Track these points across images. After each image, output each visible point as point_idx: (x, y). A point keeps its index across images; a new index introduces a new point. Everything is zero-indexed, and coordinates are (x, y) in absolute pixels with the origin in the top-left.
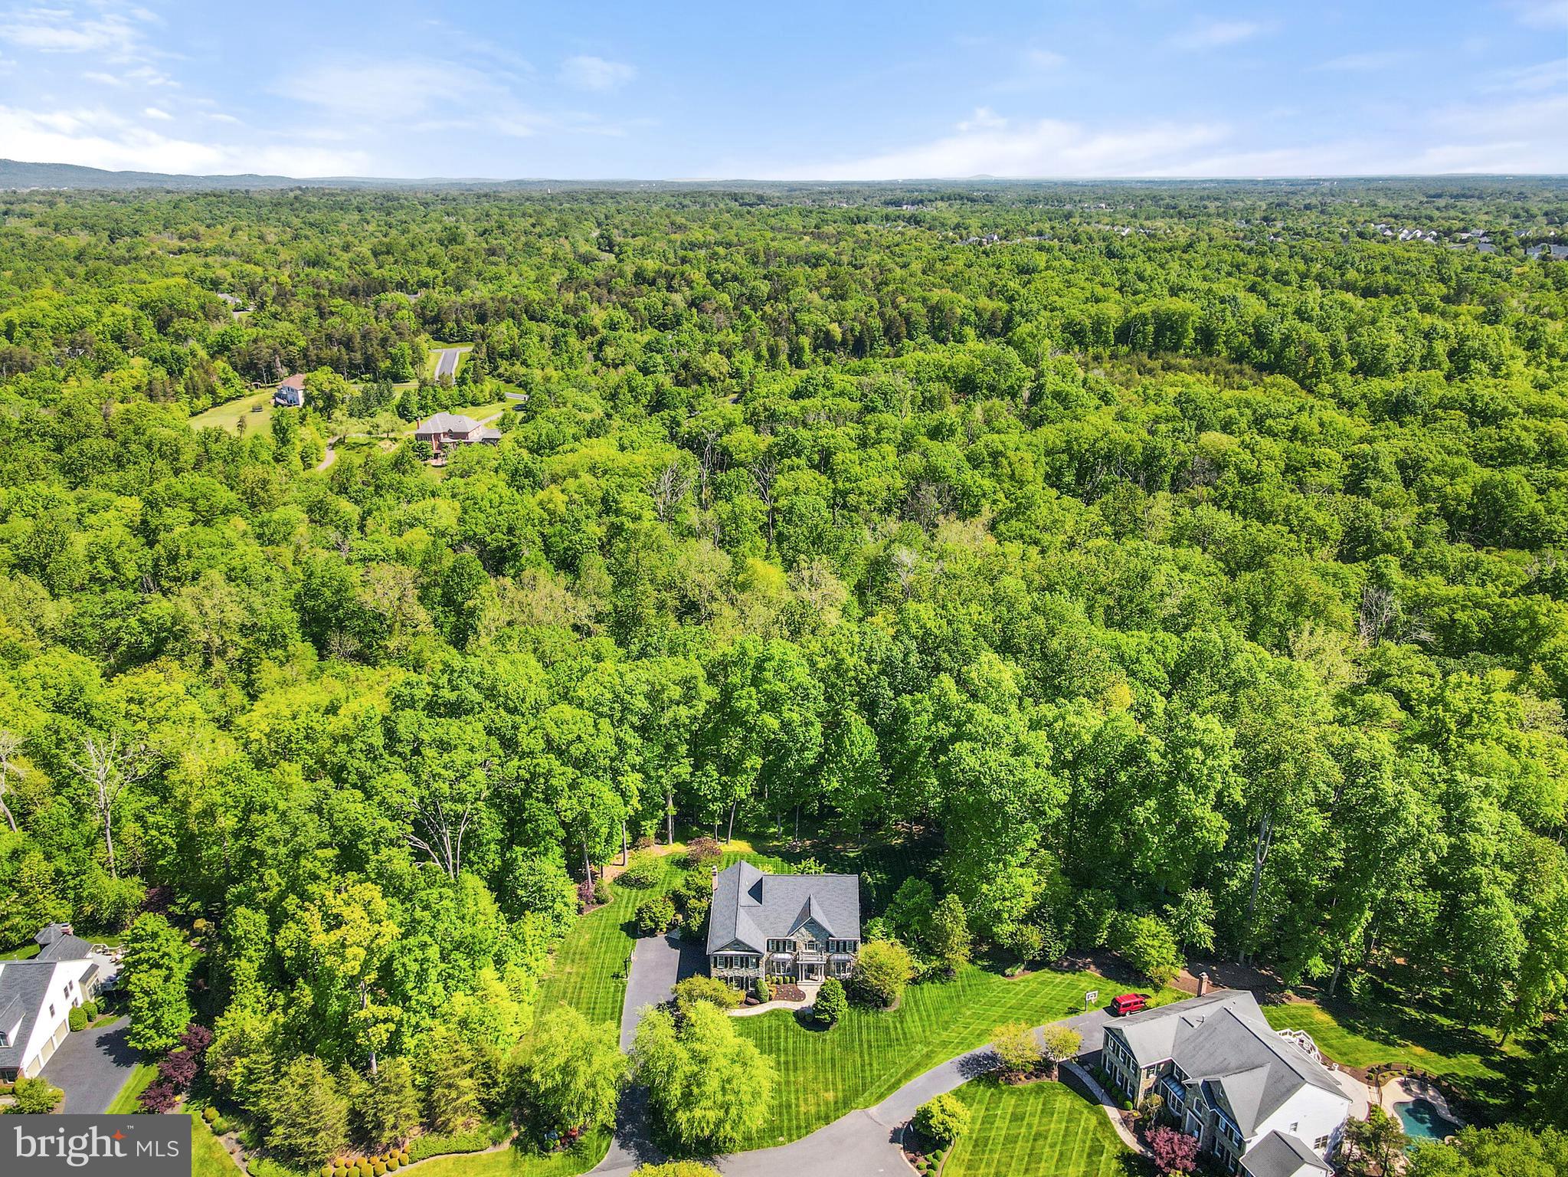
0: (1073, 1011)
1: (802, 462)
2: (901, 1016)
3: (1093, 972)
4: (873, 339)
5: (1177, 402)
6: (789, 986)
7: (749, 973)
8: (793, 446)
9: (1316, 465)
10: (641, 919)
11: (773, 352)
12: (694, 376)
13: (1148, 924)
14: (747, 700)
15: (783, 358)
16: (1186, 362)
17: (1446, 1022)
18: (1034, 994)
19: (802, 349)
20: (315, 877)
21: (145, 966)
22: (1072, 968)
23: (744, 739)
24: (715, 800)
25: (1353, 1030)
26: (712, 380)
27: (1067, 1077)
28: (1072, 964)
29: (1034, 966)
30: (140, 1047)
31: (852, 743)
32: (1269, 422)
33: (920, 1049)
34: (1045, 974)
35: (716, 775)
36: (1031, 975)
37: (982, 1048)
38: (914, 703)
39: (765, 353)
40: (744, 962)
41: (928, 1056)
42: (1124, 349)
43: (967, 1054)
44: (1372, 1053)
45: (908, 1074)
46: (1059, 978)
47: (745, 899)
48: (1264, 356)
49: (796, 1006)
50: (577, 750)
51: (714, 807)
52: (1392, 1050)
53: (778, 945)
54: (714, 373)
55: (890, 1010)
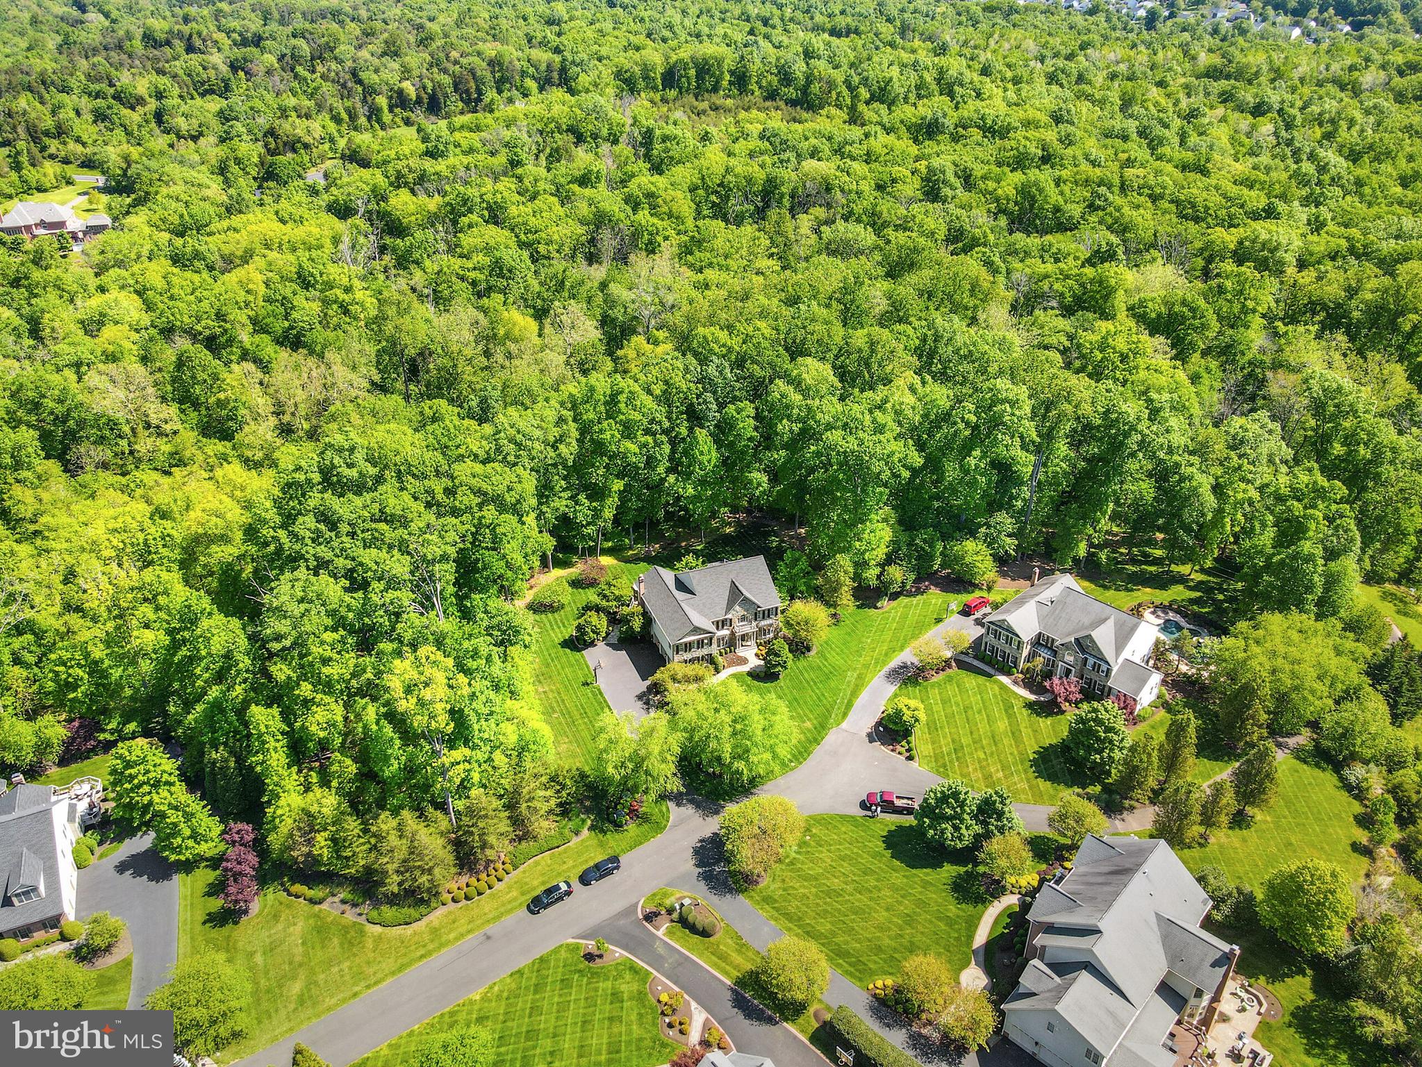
0: (939, 620)
1: (474, 217)
2: (821, 654)
3: (934, 591)
4: (446, 96)
5: (762, 137)
6: (731, 656)
7: (705, 651)
8: (465, 204)
9: (894, 181)
10: (584, 634)
11: (353, 116)
12: (285, 144)
13: (970, 545)
14: (609, 433)
15: (363, 120)
16: (729, 102)
17: (1153, 569)
18: (904, 617)
19: (379, 110)
20: (326, 661)
21: (146, 788)
22: (919, 592)
23: (607, 467)
24: (589, 524)
25: (1105, 587)
26: (306, 146)
27: (962, 665)
28: (918, 589)
29: (894, 596)
30: (182, 858)
31: (702, 453)
32: (848, 148)
33: (851, 676)
34: (903, 600)
35: (587, 503)
36: (894, 604)
37: (894, 662)
38: (739, 411)
39: (344, 116)
40: (700, 644)
41: (860, 677)
42: (672, 93)
43: (886, 669)
44: (1126, 599)
45: (855, 693)
46: (915, 600)
47: (680, 596)
48: (791, 92)
49: (746, 668)
50: (509, 498)
51: (590, 530)
52: (1135, 594)
53: (721, 624)
54: (308, 139)
55: (812, 653)
